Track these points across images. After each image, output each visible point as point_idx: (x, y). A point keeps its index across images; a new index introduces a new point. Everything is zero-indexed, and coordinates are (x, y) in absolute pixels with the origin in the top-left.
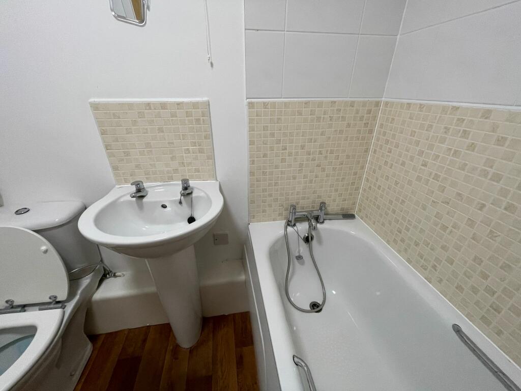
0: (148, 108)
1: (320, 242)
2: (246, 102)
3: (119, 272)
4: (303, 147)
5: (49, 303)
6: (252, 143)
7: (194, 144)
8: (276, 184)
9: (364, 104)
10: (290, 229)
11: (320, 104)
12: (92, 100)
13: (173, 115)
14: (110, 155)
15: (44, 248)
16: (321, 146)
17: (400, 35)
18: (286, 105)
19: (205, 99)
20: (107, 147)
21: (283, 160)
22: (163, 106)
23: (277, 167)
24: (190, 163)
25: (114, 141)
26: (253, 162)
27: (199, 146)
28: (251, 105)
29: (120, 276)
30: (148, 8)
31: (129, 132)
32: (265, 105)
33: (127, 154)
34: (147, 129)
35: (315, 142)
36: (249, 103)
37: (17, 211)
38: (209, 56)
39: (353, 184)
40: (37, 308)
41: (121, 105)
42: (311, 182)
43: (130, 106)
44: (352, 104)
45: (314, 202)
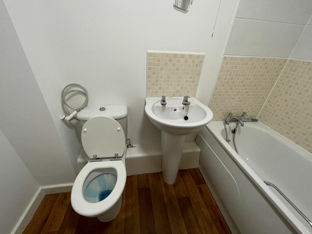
0: (175, 57)
1: (239, 133)
2: (222, 56)
3: (135, 144)
4: (242, 82)
5: (115, 157)
6: (219, 78)
7: (191, 78)
8: (224, 101)
9: (279, 61)
10: (227, 125)
11: (258, 60)
12: (149, 51)
13: (186, 62)
14: (148, 81)
15: (119, 128)
16: (251, 82)
17: (307, 25)
18: (242, 59)
19: (204, 54)
20: (148, 77)
21: (231, 89)
22: (183, 56)
23: (227, 92)
24: (186, 88)
25: (153, 74)
26: (216, 89)
27: (193, 79)
28: (225, 58)
29: (135, 147)
30: (192, 3)
31: (162, 69)
32: (232, 58)
33: (157, 81)
34: (171, 68)
35: (249, 80)
36: (224, 57)
37: (100, 108)
38: (214, 31)
39: (260, 103)
40: (110, 160)
41: (163, 54)
42: (241, 101)
43: (167, 55)
44: (273, 60)
45: (238, 112)
